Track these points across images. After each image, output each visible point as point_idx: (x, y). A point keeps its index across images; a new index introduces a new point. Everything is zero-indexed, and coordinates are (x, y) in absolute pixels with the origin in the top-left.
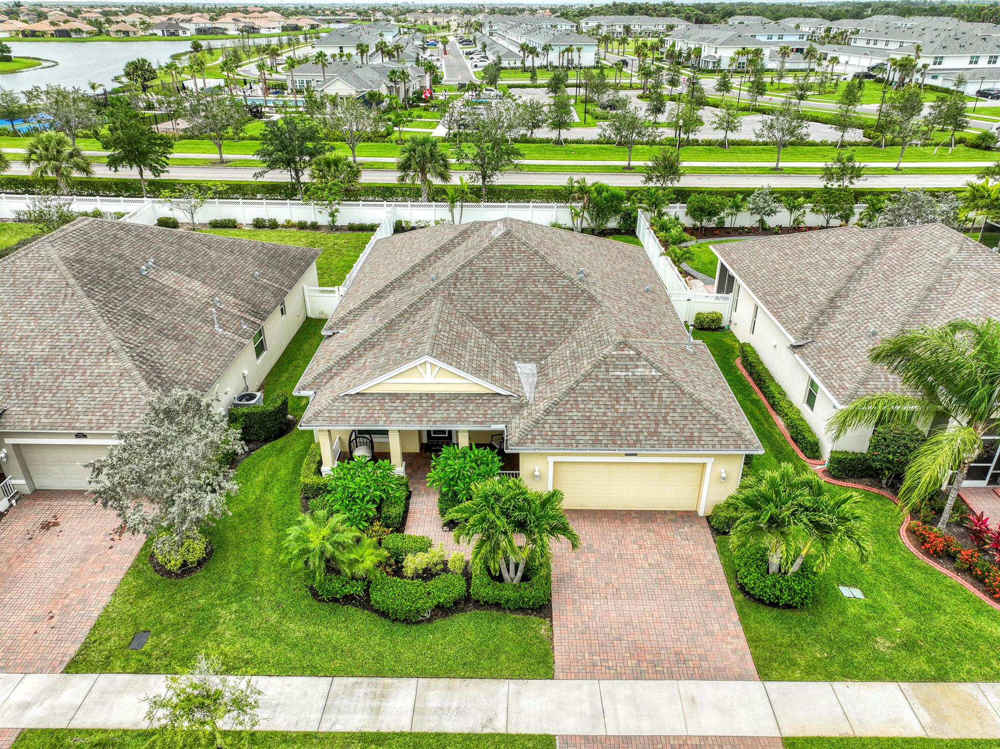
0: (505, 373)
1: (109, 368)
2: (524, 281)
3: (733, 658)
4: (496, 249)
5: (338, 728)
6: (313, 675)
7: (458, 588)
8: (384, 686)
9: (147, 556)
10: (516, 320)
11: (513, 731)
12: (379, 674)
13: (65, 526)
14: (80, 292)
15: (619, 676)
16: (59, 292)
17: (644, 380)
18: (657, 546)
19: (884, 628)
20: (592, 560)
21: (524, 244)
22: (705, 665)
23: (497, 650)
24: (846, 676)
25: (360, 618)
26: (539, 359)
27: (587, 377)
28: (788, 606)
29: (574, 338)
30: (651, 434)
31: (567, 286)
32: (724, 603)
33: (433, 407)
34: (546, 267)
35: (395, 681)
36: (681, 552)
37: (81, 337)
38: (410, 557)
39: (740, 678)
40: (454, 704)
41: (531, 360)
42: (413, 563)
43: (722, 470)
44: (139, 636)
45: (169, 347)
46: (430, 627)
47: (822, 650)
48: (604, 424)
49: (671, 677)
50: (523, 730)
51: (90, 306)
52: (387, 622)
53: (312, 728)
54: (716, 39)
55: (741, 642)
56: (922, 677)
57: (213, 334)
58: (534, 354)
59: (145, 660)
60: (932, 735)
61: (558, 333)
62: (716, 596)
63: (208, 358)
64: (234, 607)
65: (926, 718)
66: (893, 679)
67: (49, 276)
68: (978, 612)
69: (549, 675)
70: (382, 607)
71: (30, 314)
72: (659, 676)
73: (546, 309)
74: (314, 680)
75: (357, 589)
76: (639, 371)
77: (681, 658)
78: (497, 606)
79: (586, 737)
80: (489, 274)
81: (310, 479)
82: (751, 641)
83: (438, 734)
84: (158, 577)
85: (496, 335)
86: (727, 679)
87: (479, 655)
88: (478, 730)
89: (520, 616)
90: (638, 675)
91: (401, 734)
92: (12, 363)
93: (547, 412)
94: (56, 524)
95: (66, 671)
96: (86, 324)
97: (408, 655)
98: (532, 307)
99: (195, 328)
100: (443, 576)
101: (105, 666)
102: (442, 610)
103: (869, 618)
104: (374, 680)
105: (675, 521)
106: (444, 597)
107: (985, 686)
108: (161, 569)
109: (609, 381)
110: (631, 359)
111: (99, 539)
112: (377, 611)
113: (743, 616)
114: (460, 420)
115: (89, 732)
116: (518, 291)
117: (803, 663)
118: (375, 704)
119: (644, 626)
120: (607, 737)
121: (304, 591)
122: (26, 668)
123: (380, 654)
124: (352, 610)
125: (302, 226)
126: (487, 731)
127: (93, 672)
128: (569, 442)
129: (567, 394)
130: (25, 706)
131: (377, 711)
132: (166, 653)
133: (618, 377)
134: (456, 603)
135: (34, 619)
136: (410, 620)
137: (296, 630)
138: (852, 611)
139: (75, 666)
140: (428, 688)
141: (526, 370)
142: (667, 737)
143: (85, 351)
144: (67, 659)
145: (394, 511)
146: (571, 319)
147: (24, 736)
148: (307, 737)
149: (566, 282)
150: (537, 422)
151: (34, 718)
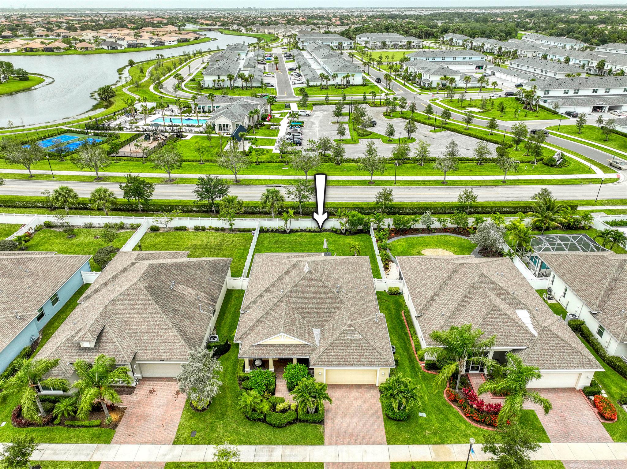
0: (309, 335)
1: (170, 335)
2: (316, 293)
3: (380, 438)
4: (306, 279)
5: (260, 461)
6: (250, 445)
7: (294, 416)
8: (272, 448)
9: (189, 403)
10: (313, 310)
11: (311, 461)
12: (271, 444)
13: (158, 392)
14: (154, 303)
15: (344, 444)
16: (146, 303)
17: (357, 340)
18: (361, 398)
19: (429, 427)
20: (338, 404)
21: (316, 276)
22: (371, 440)
23: (307, 436)
24: (414, 443)
25: (263, 426)
26: (321, 327)
27: (337, 339)
28: (399, 420)
29: (334, 319)
30: (358, 361)
31: (332, 295)
32: (380, 419)
33: (284, 350)
34: (325, 287)
35: (275, 446)
36: (369, 400)
37: (158, 322)
38: (278, 405)
39: (381, 444)
40: (294, 454)
41: (319, 328)
42: (279, 407)
43: (383, 372)
44: (193, 433)
45: (187, 322)
46: (285, 429)
47: (408, 435)
48: (342, 357)
49: (360, 444)
50: (314, 461)
51: (159, 309)
52: (272, 427)
53: (252, 461)
54: (429, 70)
55: (383, 432)
56: (436, 443)
57: (200, 314)
58: (320, 325)
59: (197, 441)
60: (434, 461)
61: (329, 316)
62: (378, 417)
63: (200, 325)
64: (222, 422)
65: (434, 455)
66: (427, 444)
67: (142, 296)
68: (460, 421)
69: (323, 444)
70: (270, 422)
71: (138, 313)
72: (357, 444)
73: (324, 305)
74: (250, 446)
75: (262, 417)
76: (355, 336)
77: (364, 438)
78: (307, 421)
79: (333, 463)
80: (303, 290)
81: (241, 374)
82: (386, 432)
83: (289, 463)
84: (194, 411)
85: (306, 317)
86: (377, 444)
87: (301, 438)
88: (301, 461)
89: (314, 425)
90: (350, 444)
91: (278, 463)
92: (135, 333)
93: (323, 353)
94: (154, 391)
95: (173, 444)
96: (159, 316)
97: (279, 438)
98: (319, 304)
99: (193, 312)
100: (289, 411)
101: (185, 443)
102: (290, 423)
103: (425, 424)
104: (269, 446)
105: (368, 388)
106: (290, 419)
107: (454, 446)
108: (195, 409)
109: (345, 340)
110: (353, 331)
111: (170, 397)
112: (268, 423)
113: (385, 423)
114: (293, 354)
115: (186, 463)
116: (314, 297)
117: (401, 439)
118: (270, 454)
119: (353, 427)
120: (339, 463)
121: (244, 417)
122: (161, 443)
123: (270, 438)
124: (260, 423)
125: (217, 230)
126: (304, 461)
127: (182, 444)
128: (330, 364)
129: (330, 345)
130: (165, 455)
131: (271, 456)
132: (203, 438)
133: (348, 339)
134: (294, 420)
135: (158, 427)
136: (279, 427)
137: (243, 430)
138: (420, 421)
139: (176, 442)
140: (286, 448)
141: (317, 332)
142: (357, 463)
143: (160, 328)
144: (173, 440)
145: (272, 387)
146: (333, 310)
147: (167, 464)
148: (251, 464)
149: (332, 294)
150: (320, 356)
151: (168, 459)
